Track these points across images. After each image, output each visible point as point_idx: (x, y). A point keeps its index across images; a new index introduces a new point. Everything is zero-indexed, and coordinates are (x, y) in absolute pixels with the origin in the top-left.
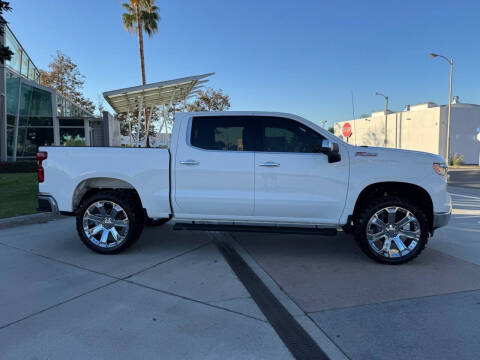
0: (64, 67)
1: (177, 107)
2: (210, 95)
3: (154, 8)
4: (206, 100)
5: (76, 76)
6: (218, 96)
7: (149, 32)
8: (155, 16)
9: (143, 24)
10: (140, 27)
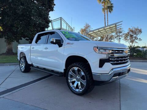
0: (88, 26)
1: (120, 35)
2: (133, 29)
3: (112, 4)
4: (132, 31)
5: (90, 29)
6: (137, 29)
7: (110, 12)
8: (112, 7)
9: (108, 10)
10: (107, 11)
